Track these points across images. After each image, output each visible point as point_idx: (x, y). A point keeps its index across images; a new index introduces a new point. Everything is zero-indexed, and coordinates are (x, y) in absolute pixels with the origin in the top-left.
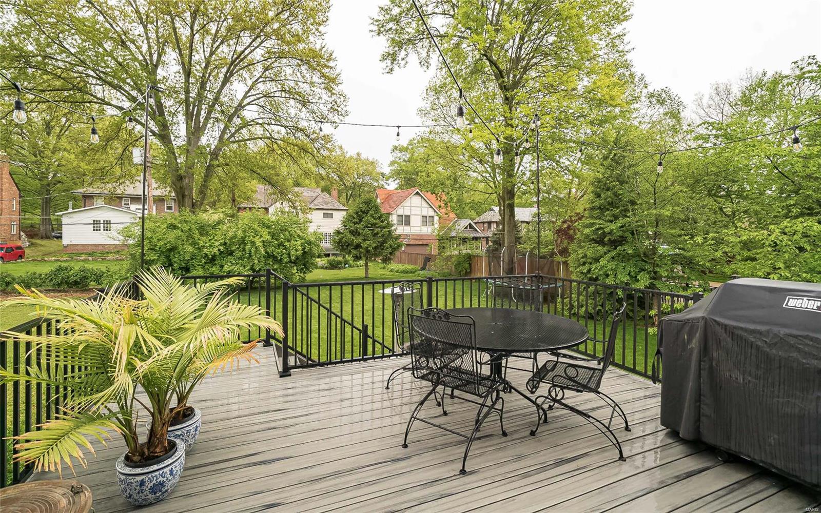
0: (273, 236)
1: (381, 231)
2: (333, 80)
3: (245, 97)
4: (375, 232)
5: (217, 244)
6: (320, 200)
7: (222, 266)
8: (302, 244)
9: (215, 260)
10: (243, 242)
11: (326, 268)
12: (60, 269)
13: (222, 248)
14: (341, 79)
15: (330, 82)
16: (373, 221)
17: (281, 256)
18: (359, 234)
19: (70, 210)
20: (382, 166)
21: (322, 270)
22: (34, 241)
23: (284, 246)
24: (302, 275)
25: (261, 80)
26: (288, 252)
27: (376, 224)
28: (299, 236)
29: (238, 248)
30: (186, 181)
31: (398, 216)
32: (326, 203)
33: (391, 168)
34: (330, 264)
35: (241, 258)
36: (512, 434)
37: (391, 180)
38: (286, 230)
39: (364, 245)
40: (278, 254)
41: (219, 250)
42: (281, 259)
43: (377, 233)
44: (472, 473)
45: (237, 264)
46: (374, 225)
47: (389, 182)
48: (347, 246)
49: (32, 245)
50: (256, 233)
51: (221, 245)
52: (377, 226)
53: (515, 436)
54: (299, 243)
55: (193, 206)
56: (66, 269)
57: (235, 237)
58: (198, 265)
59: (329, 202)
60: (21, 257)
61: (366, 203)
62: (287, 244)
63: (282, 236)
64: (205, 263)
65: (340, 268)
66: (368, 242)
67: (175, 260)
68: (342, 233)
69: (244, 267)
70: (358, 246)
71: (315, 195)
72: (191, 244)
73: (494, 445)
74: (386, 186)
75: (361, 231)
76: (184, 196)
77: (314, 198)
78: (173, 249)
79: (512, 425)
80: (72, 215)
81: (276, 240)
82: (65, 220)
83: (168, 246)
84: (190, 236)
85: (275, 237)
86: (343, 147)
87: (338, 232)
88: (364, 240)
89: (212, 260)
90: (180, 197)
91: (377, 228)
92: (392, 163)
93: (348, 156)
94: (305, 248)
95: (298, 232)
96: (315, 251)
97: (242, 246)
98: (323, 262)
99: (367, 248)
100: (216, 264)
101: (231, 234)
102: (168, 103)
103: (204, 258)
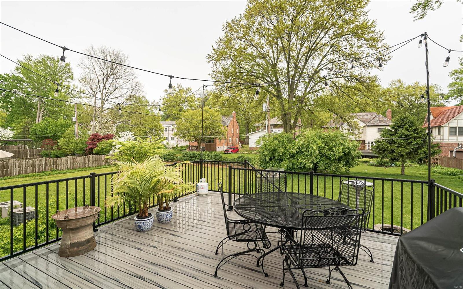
0: (326, 144)
1: (415, 140)
2: (374, 40)
3: (318, 67)
4: (409, 141)
5: (295, 148)
6: (376, 119)
7: (298, 160)
8: (343, 150)
9: (295, 156)
10: (308, 147)
11: (376, 166)
12: (240, 157)
13: (298, 150)
14: (384, 36)
15: (372, 42)
16: (407, 133)
17: (330, 155)
18: (395, 143)
19: (252, 133)
20: (441, 88)
21: (373, 167)
22: (243, 145)
23: (332, 150)
24: (347, 168)
25: (328, 54)
26: (334, 154)
27: (410, 135)
28: (342, 144)
29: (306, 150)
30: (288, 116)
31: (450, 128)
32: (380, 121)
33: (451, 89)
34: (379, 163)
35: (307, 156)
36: (271, 278)
37: (451, 98)
38: (334, 140)
39: (398, 151)
40: (328, 154)
41: (296, 151)
42: (330, 157)
43: (412, 142)
44: (219, 278)
45: (305, 159)
46: (407, 136)
47: (449, 100)
48: (384, 151)
49: (242, 147)
50: (315, 142)
51: (297, 148)
52: (411, 136)
53: (271, 280)
54: (341, 148)
55: (291, 128)
56: (242, 157)
57: (303, 144)
58: (287, 158)
59: (382, 121)
60: (237, 151)
61: (402, 120)
62: (334, 149)
63: (331, 144)
64: (290, 157)
65: (386, 166)
66: (400, 149)
67: (276, 155)
68: (380, 142)
69: (309, 161)
70: (393, 151)
71: (372, 117)
72: (283, 148)
73: (250, 275)
74: (446, 104)
75: (396, 141)
76: (286, 124)
77: (372, 119)
78: (275, 150)
79: (279, 274)
80: (252, 135)
81: (328, 146)
82: (250, 137)
83: (272, 149)
84: (283, 144)
85: (327, 145)
86: (402, 80)
87: (378, 141)
88: (398, 147)
89: (293, 156)
90: (285, 125)
91: (411, 138)
92: (451, 85)
93: (406, 86)
94: (345, 152)
95: (342, 141)
96: (354, 154)
97: (308, 149)
98: (374, 162)
99: (400, 153)
100: (295, 158)
101: (301, 143)
102: (281, 79)
103: (289, 155)
